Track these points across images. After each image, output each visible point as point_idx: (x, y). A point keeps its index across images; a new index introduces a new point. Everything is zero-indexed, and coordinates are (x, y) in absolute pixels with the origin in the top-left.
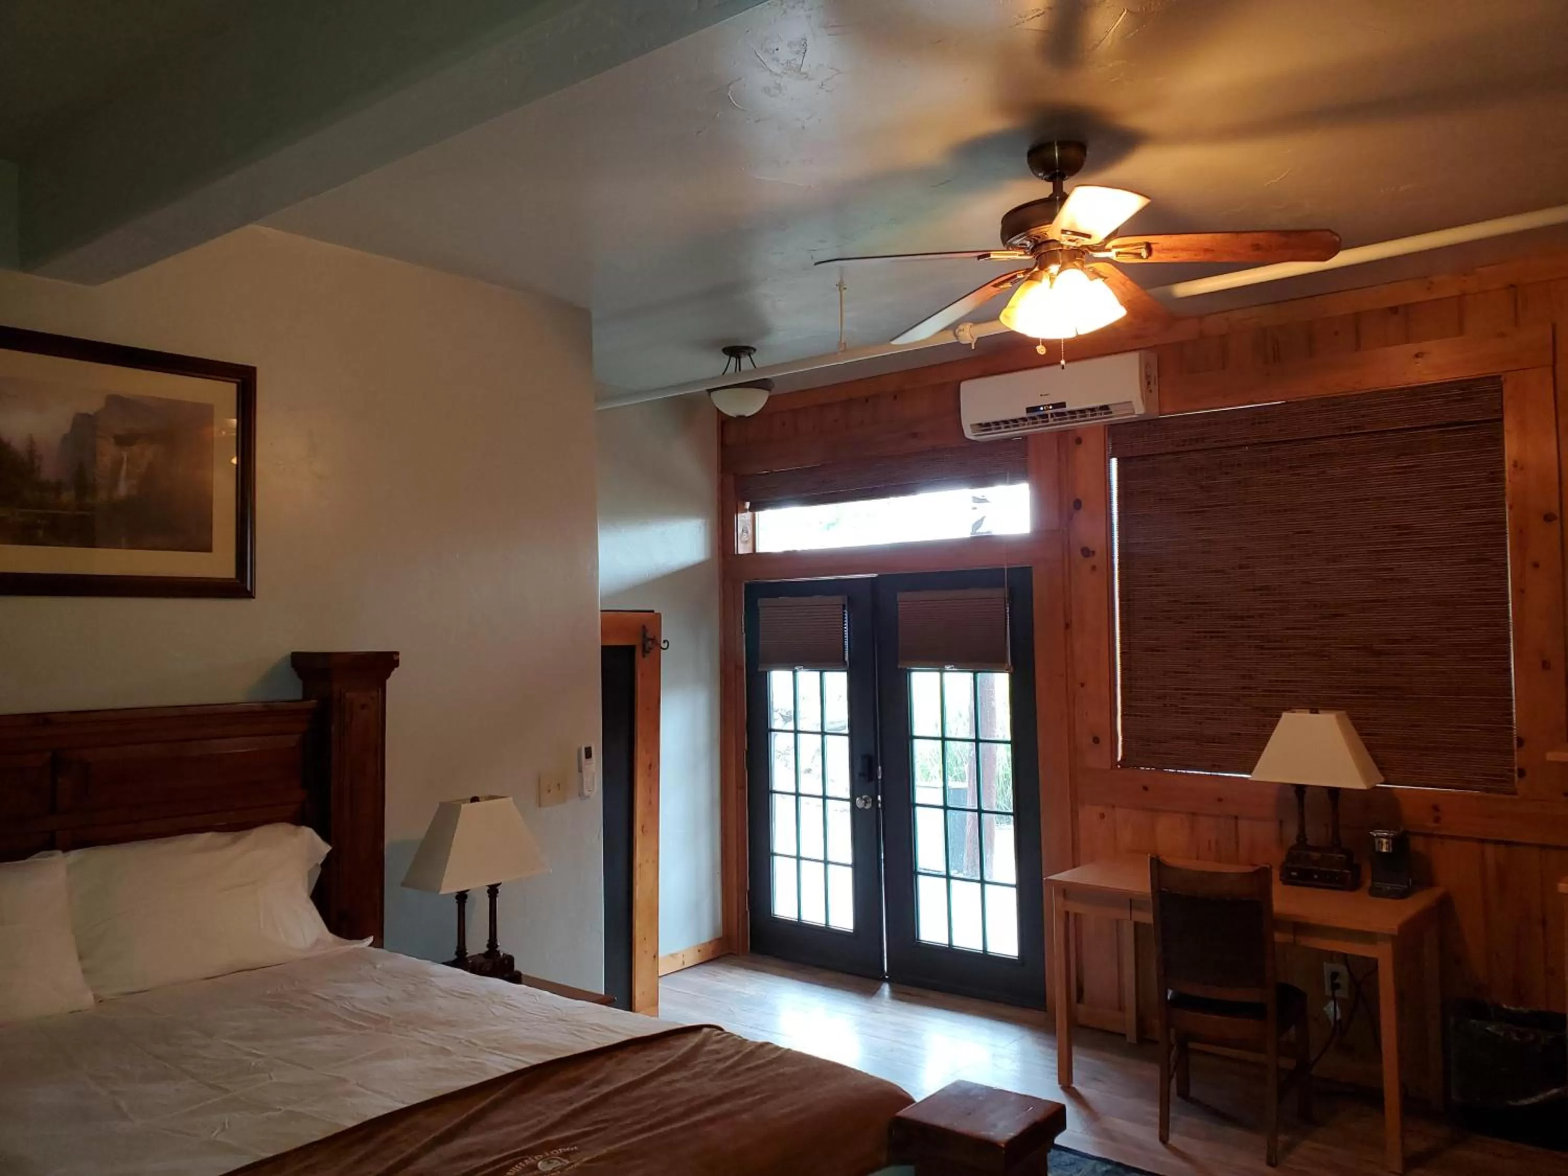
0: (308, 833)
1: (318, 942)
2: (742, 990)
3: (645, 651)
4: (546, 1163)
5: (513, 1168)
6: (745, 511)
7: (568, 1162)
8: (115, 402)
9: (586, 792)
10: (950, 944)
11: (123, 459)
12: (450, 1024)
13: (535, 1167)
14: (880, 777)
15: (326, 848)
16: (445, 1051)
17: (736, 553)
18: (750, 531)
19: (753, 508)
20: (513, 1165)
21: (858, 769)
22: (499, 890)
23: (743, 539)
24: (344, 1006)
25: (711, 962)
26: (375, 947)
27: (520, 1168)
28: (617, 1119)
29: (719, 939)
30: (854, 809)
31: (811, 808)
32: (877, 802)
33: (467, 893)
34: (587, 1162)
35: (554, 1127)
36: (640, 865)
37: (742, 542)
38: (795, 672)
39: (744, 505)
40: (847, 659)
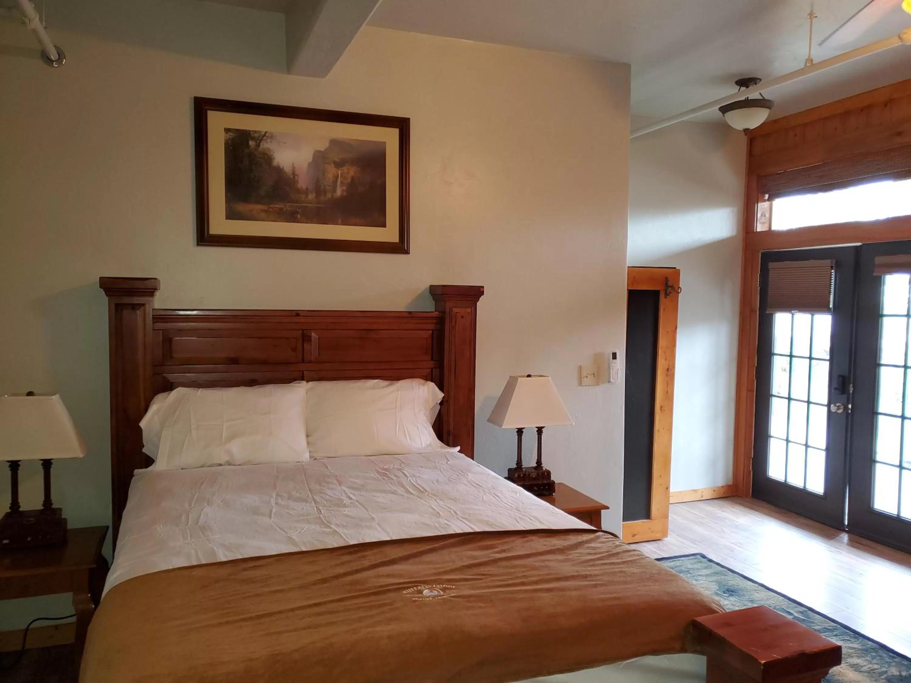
0: (432, 385)
1: (430, 445)
2: (736, 519)
3: (666, 295)
4: (430, 591)
5: (409, 590)
6: (765, 201)
7: (442, 593)
8: (334, 142)
9: (612, 380)
10: (898, 515)
11: (338, 175)
12: (455, 500)
13: (421, 592)
14: (851, 392)
15: (441, 395)
16: (438, 515)
17: (755, 231)
18: (767, 216)
19: (770, 199)
20: (410, 588)
21: (835, 385)
22: (543, 431)
23: (761, 221)
24: (412, 481)
25: (724, 499)
26: (460, 452)
27: (411, 591)
28: (491, 575)
29: (729, 486)
30: (829, 411)
31: (799, 409)
32: (848, 408)
33: (523, 430)
34: (454, 597)
35: (452, 571)
36: (658, 431)
37: (760, 223)
38: (793, 314)
39: (764, 197)
40: (831, 306)
